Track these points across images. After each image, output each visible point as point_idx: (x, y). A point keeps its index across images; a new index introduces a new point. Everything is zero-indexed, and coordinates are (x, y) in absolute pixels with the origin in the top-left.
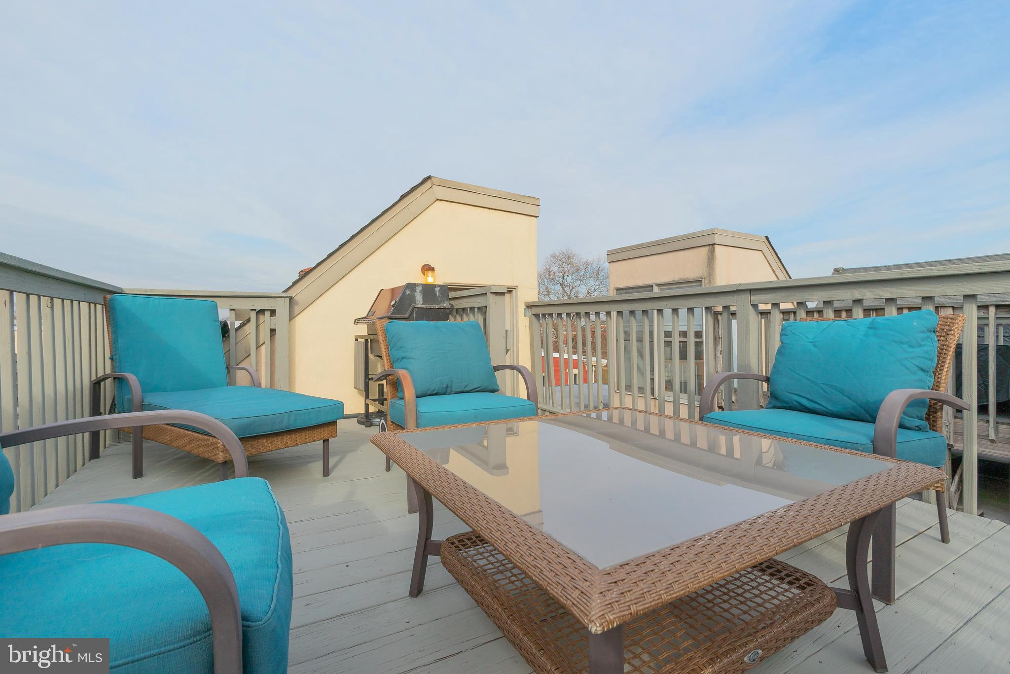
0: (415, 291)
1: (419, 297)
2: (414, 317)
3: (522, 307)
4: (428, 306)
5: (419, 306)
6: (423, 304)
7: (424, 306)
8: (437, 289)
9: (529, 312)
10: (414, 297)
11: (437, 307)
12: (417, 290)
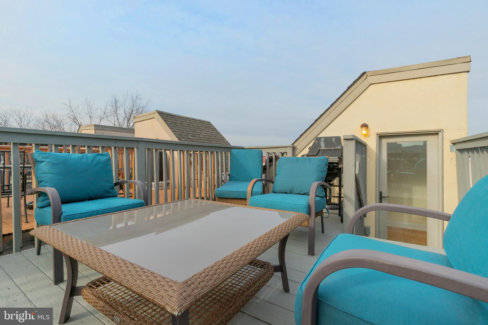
0: (320, 141)
1: (323, 144)
2: (320, 155)
3: (447, 145)
4: (328, 149)
5: (322, 149)
6: (325, 148)
7: (325, 149)
8: (334, 139)
9: (455, 148)
10: (320, 144)
11: (333, 149)
12: (321, 141)
